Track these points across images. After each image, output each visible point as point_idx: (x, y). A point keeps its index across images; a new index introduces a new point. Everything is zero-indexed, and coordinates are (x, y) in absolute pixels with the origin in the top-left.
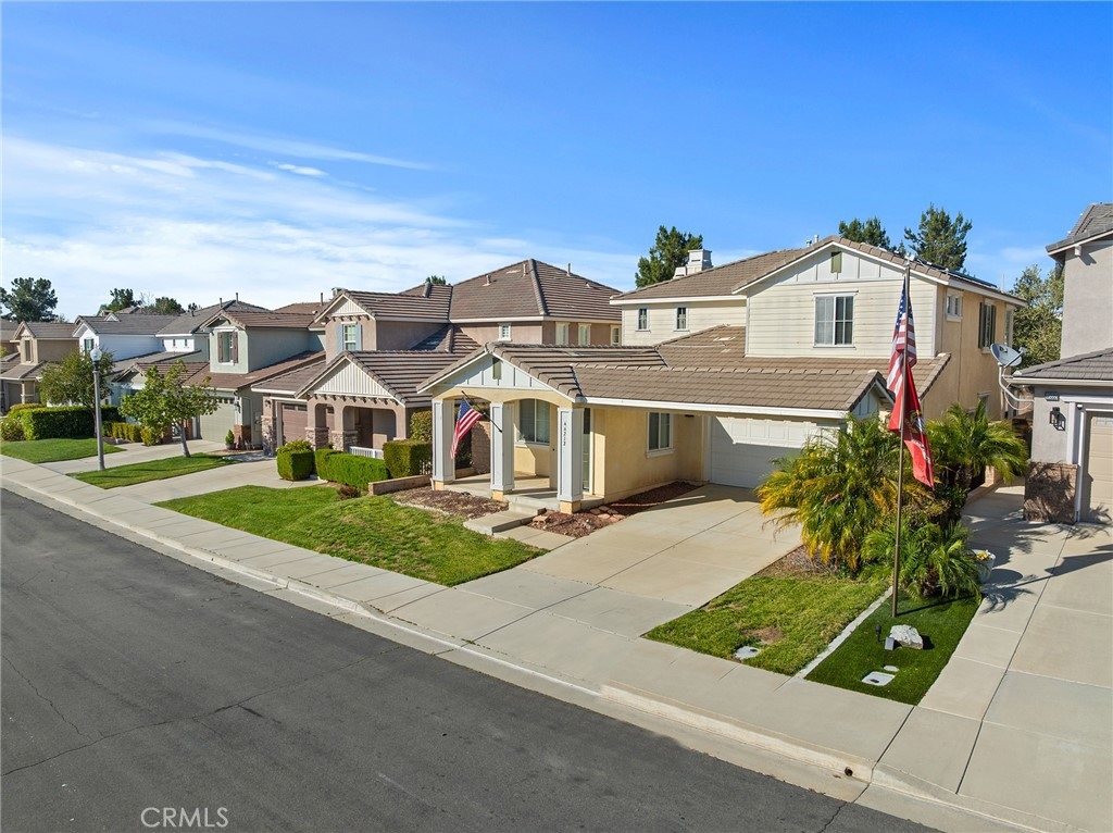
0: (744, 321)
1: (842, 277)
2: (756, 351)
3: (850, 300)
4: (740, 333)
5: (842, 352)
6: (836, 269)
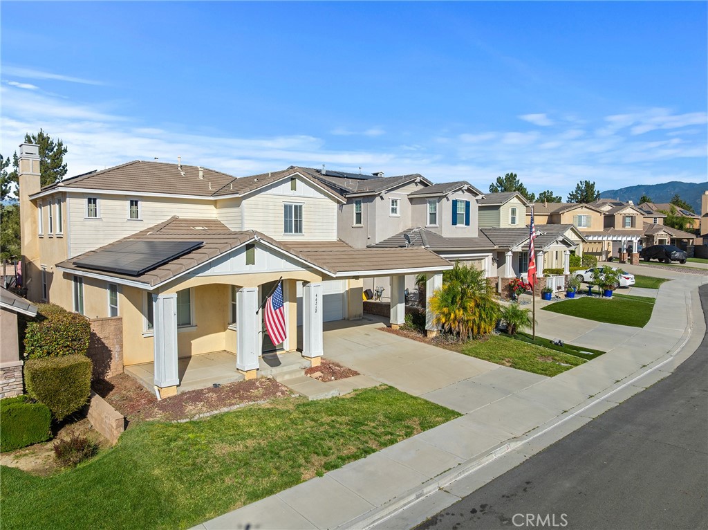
1: (296, 193)
3: (300, 207)
5: (298, 238)
6: (293, 188)
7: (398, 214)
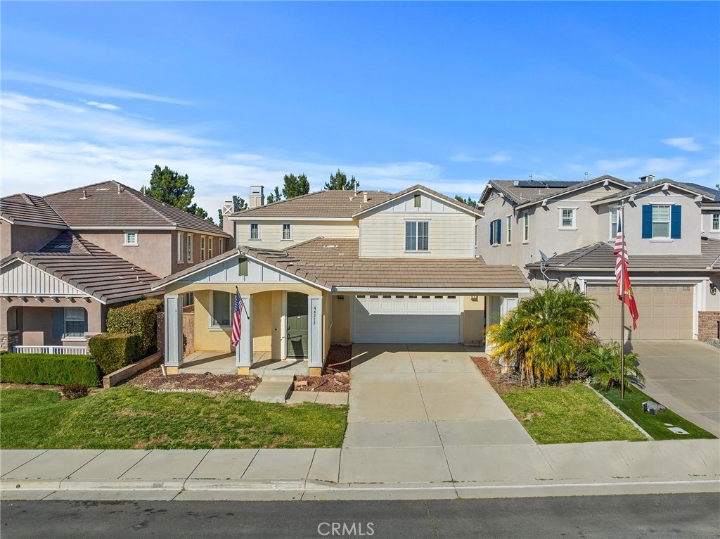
0: (358, 235)
1: (421, 210)
2: (366, 254)
3: (426, 224)
4: (355, 243)
5: (422, 255)
6: (417, 205)
7: (574, 226)
